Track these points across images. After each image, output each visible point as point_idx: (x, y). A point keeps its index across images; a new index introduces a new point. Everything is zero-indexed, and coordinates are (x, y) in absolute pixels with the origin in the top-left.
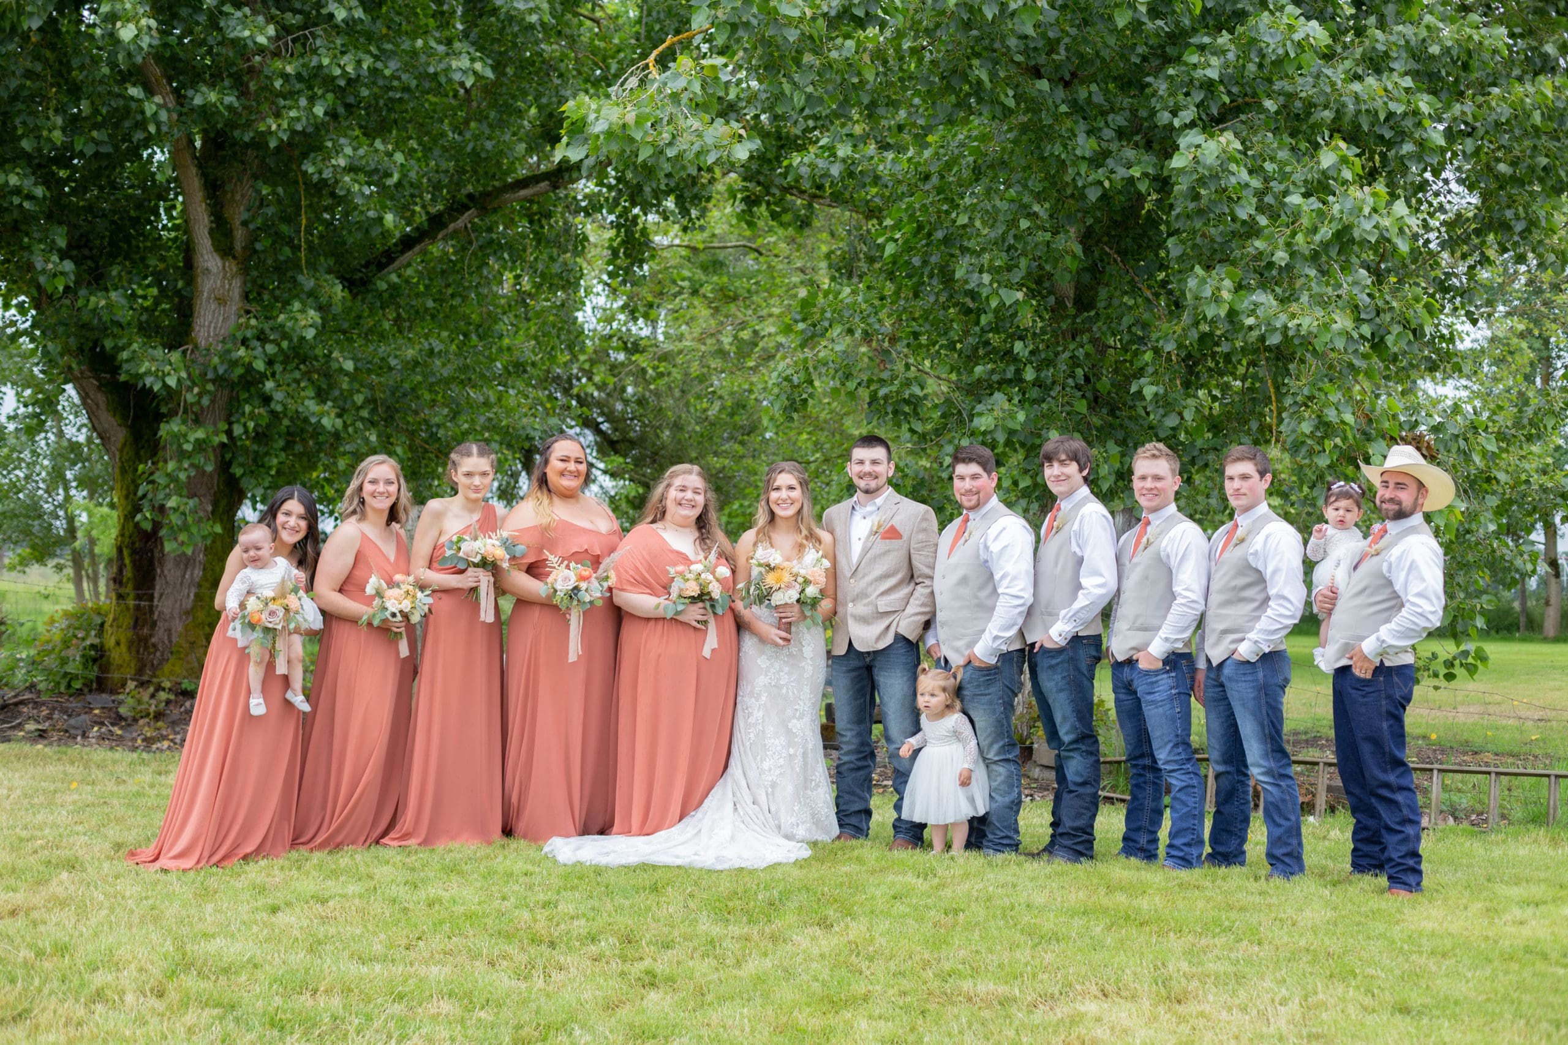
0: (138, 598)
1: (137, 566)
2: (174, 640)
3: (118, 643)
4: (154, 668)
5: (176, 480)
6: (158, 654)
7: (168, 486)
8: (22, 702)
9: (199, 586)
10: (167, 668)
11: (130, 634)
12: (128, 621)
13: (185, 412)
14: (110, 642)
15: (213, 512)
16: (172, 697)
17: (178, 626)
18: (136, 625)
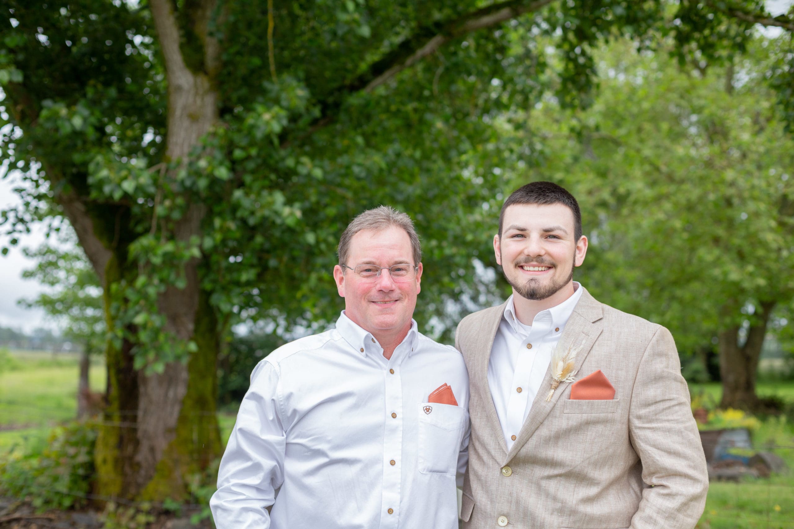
0: (124, 418)
1: (122, 385)
2: (159, 456)
3: (105, 461)
4: (139, 486)
5: (145, 296)
6: (143, 472)
7: (137, 303)
8: (18, 520)
9: (182, 403)
10: (151, 486)
11: (116, 452)
12: (113, 440)
13: (159, 229)
14: (99, 458)
15: (196, 331)
16: (152, 519)
17: (162, 444)
18: (121, 444)
